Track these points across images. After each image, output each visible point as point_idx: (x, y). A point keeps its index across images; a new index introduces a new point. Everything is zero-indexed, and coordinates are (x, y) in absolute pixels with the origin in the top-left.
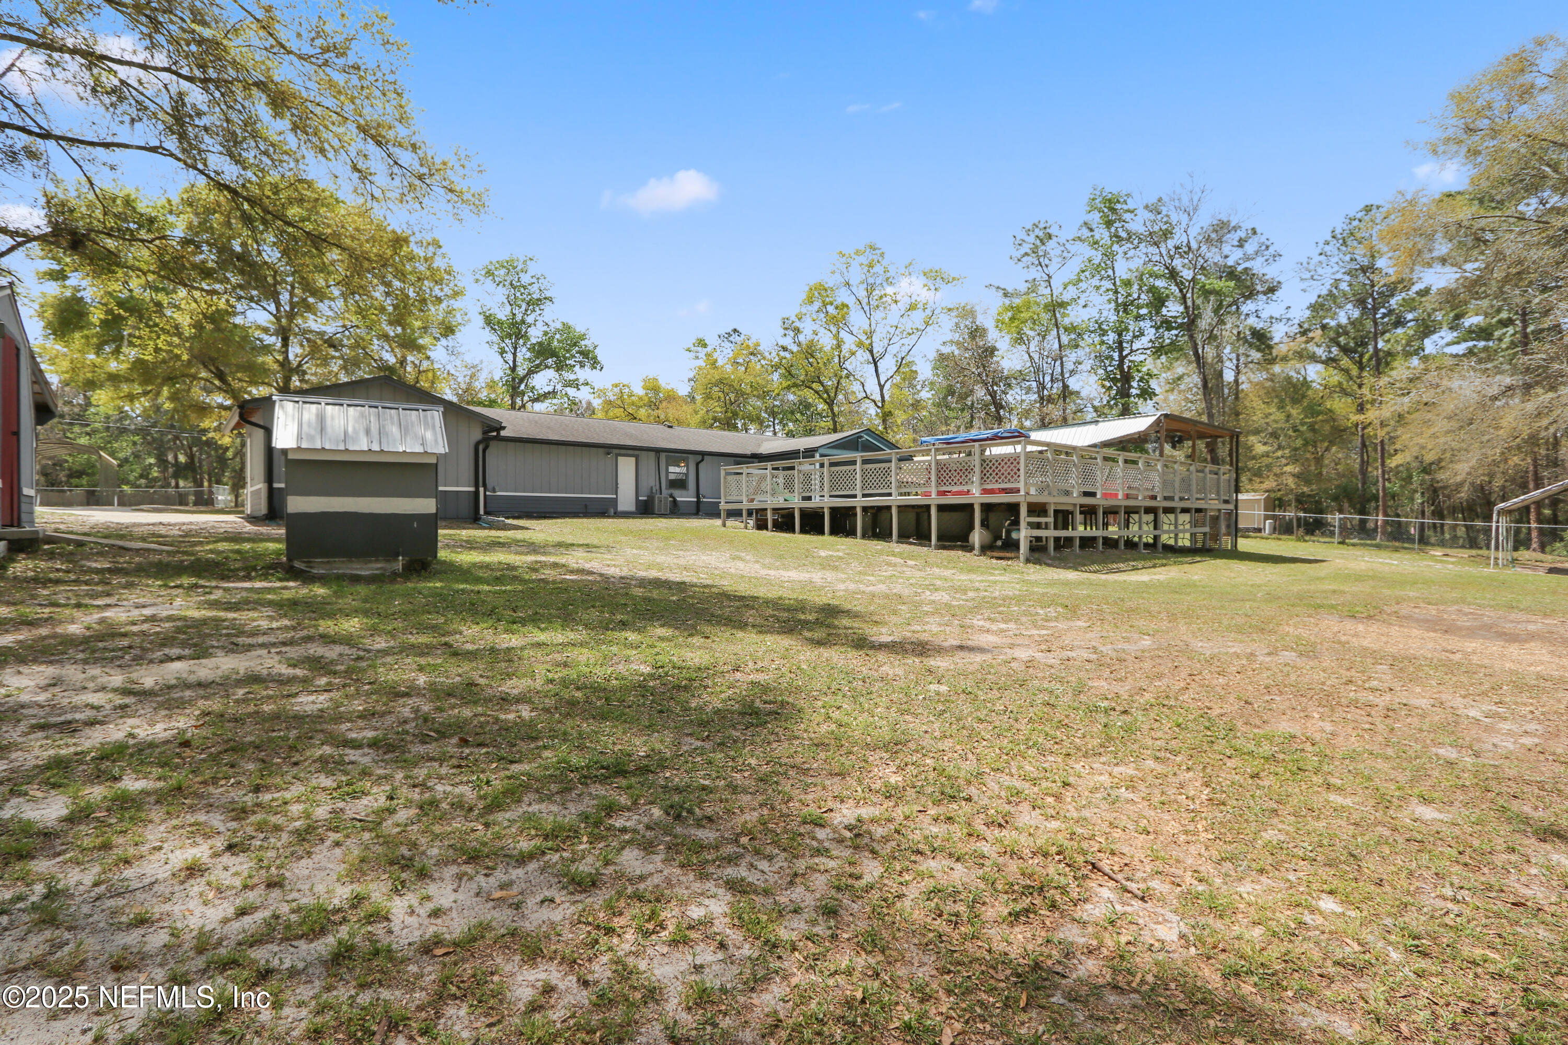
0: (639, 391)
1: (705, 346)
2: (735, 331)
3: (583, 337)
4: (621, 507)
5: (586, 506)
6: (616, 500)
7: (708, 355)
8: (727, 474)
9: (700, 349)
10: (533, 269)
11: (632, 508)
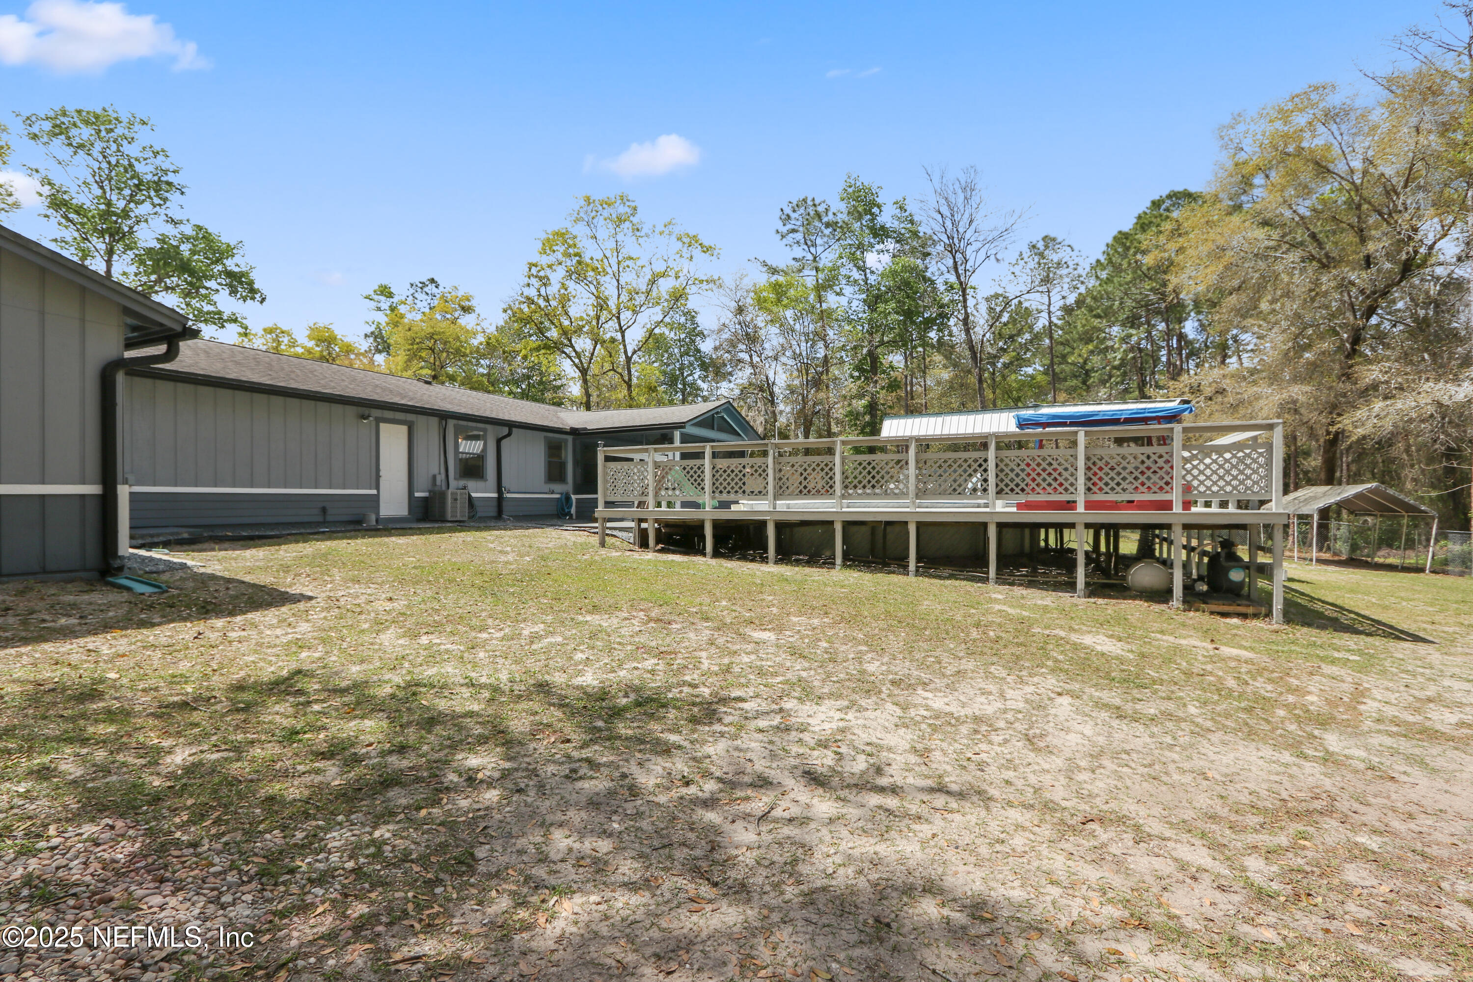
0: (304, 341)
1: (390, 295)
2: (432, 281)
3: (228, 252)
4: (386, 510)
5: (324, 510)
6: (376, 499)
7: (393, 309)
8: (608, 459)
9: (382, 298)
10: (143, 136)
11: (402, 510)
